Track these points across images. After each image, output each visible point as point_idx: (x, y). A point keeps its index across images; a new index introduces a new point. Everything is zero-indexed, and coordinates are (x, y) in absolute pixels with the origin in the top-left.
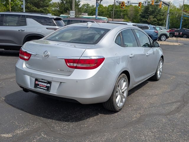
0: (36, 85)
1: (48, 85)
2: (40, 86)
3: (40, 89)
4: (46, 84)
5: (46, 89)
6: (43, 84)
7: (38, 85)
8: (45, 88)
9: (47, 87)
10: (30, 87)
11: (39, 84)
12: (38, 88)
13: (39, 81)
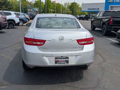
0: (56, 62)
1: (67, 59)
2: (60, 62)
3: (60, 64)
4: (65, 60)
6: (62, 60)
7: (58, 61)
8: (64, 62)
9: (66, 61)
10: (50, 65)
12: (58, 63)
13: (59, 59)
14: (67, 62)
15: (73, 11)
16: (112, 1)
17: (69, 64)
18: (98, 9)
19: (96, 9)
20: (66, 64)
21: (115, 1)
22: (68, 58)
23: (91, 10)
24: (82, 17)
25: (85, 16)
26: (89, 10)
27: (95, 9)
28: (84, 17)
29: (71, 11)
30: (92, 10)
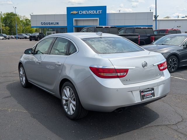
0: (143, 97)
1: (153, 92)
2: (147, 96)
3: (147, 99)
4: (150, 92)
5: (152, 95)
6: (148, 93)
8: (150, 96)
10: (137, 102)
11: (145, 95)
12: (146, 98)
13: (145, 92)
14: (153, 94)
15: (11, 27)
16: (77, 12)
17: (155, 97)
18: (58, 23)
19: (55, 24)
20: (153, 97)
21: (81, 12)
22: (153, 89)
23: (46, 25)
24: (34, 37)
25: (38, 34)
26: (44, 25)
27: (52, 24)
28: (38, 36)
29: (7, 27)
30: (48, 25)
